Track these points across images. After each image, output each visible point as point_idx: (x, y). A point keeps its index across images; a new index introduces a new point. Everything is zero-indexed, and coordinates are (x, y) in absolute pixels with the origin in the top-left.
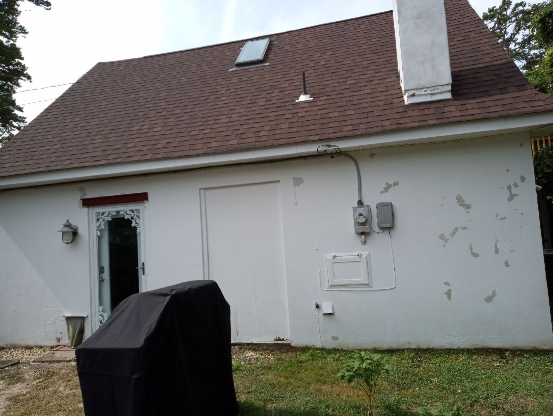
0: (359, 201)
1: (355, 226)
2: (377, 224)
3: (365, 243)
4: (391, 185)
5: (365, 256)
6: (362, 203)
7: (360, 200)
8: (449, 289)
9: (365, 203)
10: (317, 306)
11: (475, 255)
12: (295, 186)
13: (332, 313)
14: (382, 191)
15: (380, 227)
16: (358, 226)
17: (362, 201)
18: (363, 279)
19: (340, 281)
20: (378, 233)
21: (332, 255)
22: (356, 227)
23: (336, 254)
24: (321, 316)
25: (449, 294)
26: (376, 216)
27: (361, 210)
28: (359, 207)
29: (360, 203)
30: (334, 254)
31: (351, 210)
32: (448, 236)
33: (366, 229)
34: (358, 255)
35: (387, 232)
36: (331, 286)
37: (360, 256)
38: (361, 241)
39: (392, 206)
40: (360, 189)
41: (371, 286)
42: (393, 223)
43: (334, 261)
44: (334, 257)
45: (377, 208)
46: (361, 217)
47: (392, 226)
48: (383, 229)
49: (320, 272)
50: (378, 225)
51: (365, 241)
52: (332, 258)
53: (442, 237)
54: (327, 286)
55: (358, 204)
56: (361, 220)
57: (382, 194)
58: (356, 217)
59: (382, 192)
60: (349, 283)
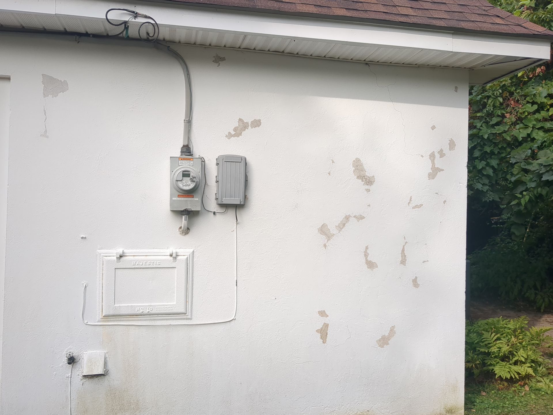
0: (184, 146)
1: (172, 196)
2: (214, 197)
3: (186, 231)
4: (247, 123)
5: (186, 257)
6: (190, 152)
7: (186, 143)
8: (325, 323)
9: (198, 150)
10: (72, 360)
11: (371, 265)
12: (45, 95)
13: (103, 373)
14: (229, 133)
15: (219, 203)
16: (179, 196)
17: (191, 146)
18: (175, 303)
19: (128, 306)
20: (214, 213)
21: (117, 253)
22: (173, 199)
23: (125, 251)
24: (77, 379)
25: (323, 333)
26: (214, 180)
27: (186, 165)
28: (184, 159)
29: (187, 150)
30: (120, 251)
31: (167, 163)
32: (333, 230)
33: (193, 204)
34: (171, 255)
35: (231, 214)
36: (107, 317)
37: (174, 256)
38: (181, 228)
39: (246, 163)
40: (189, 122)
41: (189, 317)
42: (245, 197)
43: (120, 265)
44: (121, 257)
45: (217, 164)
46: (187, 180)
47: (242, 203)
48: (225, 206)
49: (86, 287)
50: (217, 199)
51: (188, 229)
52: (115, 258)
53: (323, 230)
54: (99, 316)
55: (182, 152)
56: (186, 185)
57: (229, 138)
58: (175, 179)
59: (229, 136)
60: (146, 311)
